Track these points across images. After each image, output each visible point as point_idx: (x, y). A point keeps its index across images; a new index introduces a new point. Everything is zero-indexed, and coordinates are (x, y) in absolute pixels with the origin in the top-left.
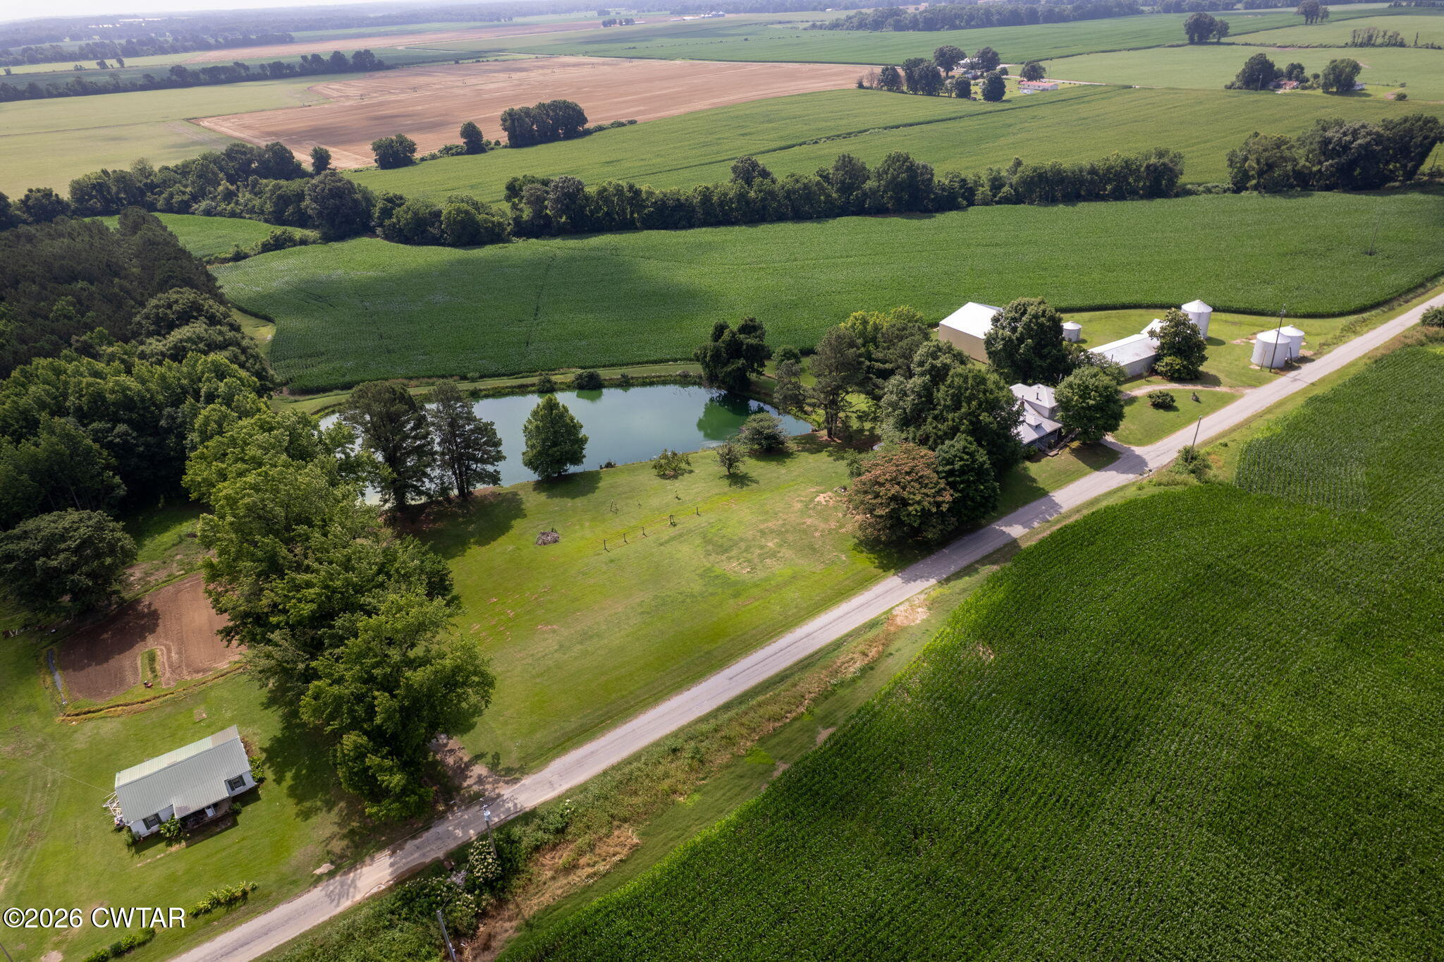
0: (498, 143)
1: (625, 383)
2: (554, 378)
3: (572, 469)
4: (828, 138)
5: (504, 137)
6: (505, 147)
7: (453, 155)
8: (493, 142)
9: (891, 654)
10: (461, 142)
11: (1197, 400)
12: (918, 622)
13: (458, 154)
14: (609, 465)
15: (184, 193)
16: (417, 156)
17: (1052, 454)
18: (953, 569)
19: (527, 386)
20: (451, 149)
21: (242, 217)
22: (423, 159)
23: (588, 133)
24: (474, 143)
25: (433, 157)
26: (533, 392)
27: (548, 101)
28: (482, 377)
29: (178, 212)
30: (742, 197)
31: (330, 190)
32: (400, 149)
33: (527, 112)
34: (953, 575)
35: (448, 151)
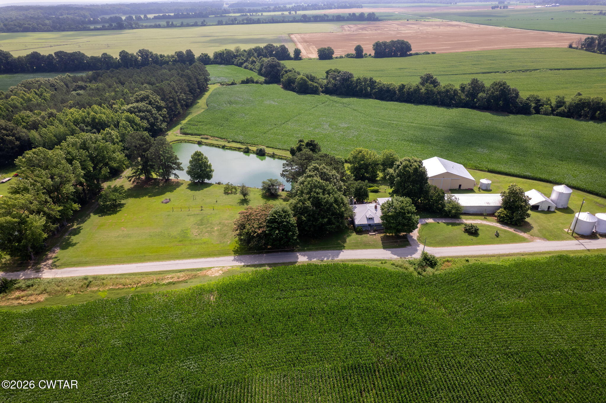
0: (370, 55)
1: (273, 156)
2: (250, 148)
3: (206, 181)
4: (513, 71)
5: (373, 53)
6: (372, 57)
7: (349, 57)
8: (368, 54)
9: (187, 282)
10: (354, 52)
11: (497, 235)
12: (213, 276)
13: (351, 57)
14: (219, 183)
15: (242, 59)
16: (334, 56)
17: (370, 234)
18: (257, 263)
19: (241, 148)
20: (349, 55)
21: (253, 71)
22: (336, 58)
23: (411, 55)
24: (359, 53)
25: (341, 57)
26: (242, 151)
27: (395, 40)
28: (233, 141)
29: (239, 66)
30: (417, 90)
31: (270, 65)
32: (327, 52)
33: (385, 44)
34: (252, 265)
35: (348, 56)
